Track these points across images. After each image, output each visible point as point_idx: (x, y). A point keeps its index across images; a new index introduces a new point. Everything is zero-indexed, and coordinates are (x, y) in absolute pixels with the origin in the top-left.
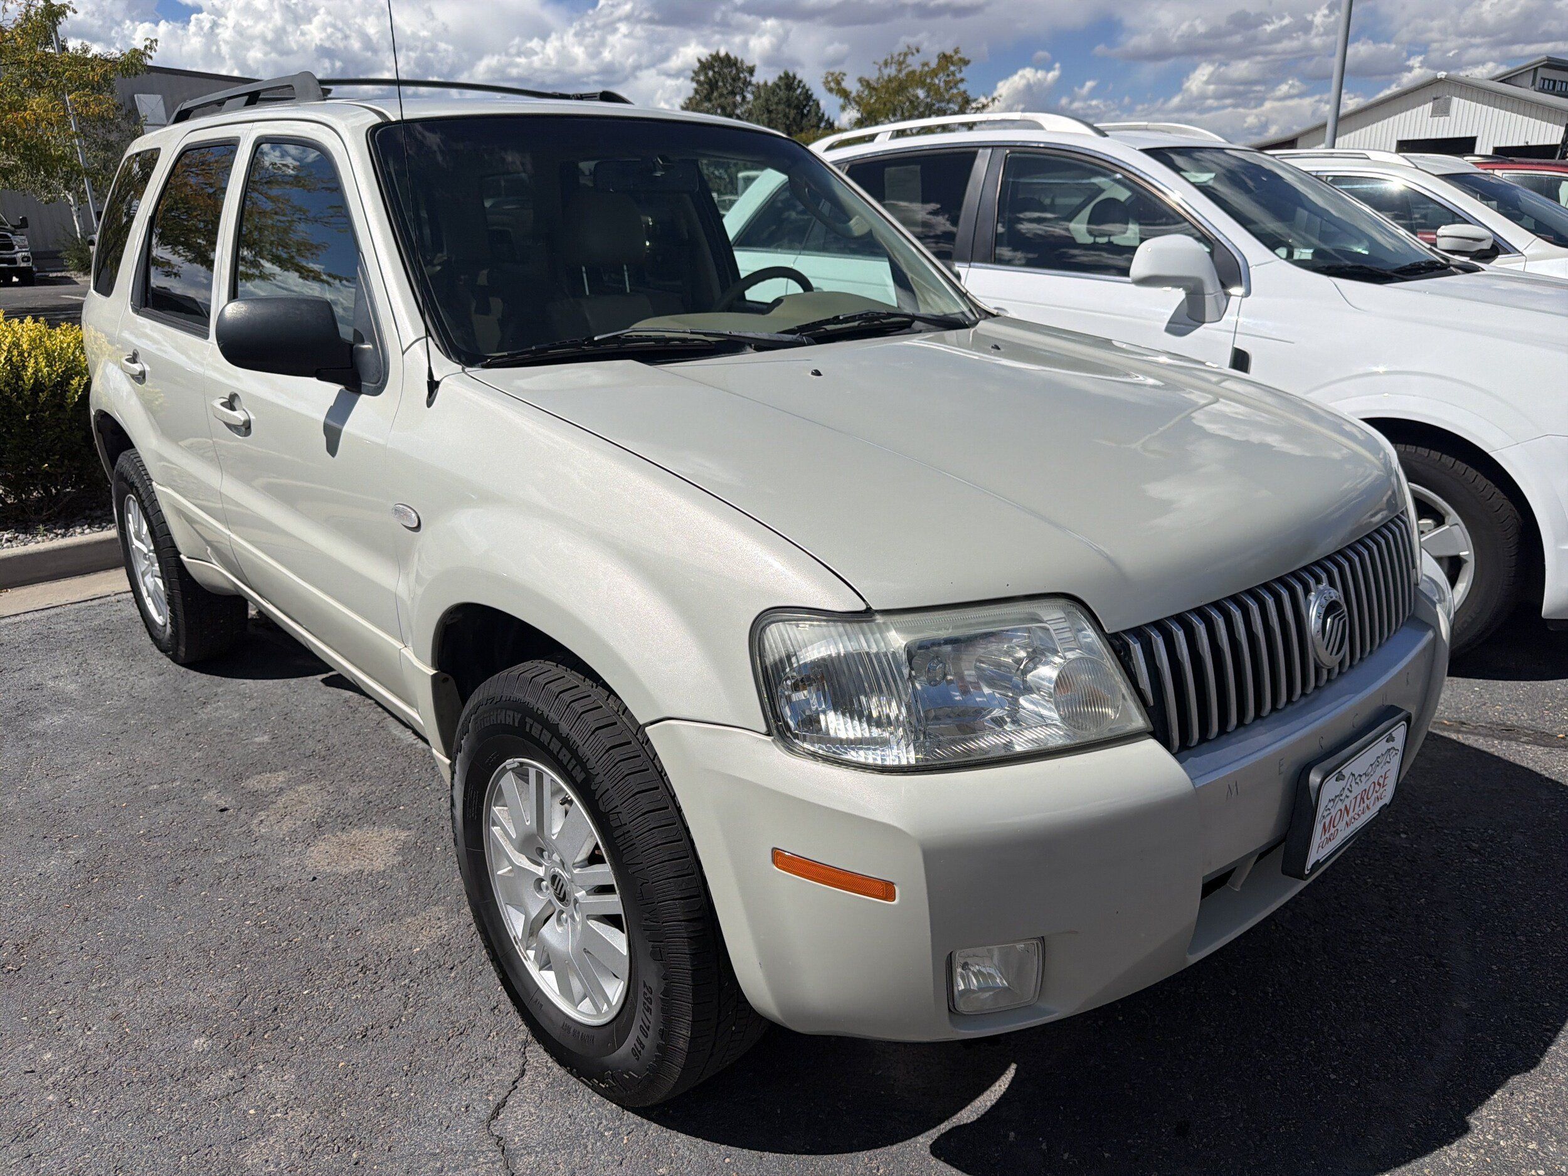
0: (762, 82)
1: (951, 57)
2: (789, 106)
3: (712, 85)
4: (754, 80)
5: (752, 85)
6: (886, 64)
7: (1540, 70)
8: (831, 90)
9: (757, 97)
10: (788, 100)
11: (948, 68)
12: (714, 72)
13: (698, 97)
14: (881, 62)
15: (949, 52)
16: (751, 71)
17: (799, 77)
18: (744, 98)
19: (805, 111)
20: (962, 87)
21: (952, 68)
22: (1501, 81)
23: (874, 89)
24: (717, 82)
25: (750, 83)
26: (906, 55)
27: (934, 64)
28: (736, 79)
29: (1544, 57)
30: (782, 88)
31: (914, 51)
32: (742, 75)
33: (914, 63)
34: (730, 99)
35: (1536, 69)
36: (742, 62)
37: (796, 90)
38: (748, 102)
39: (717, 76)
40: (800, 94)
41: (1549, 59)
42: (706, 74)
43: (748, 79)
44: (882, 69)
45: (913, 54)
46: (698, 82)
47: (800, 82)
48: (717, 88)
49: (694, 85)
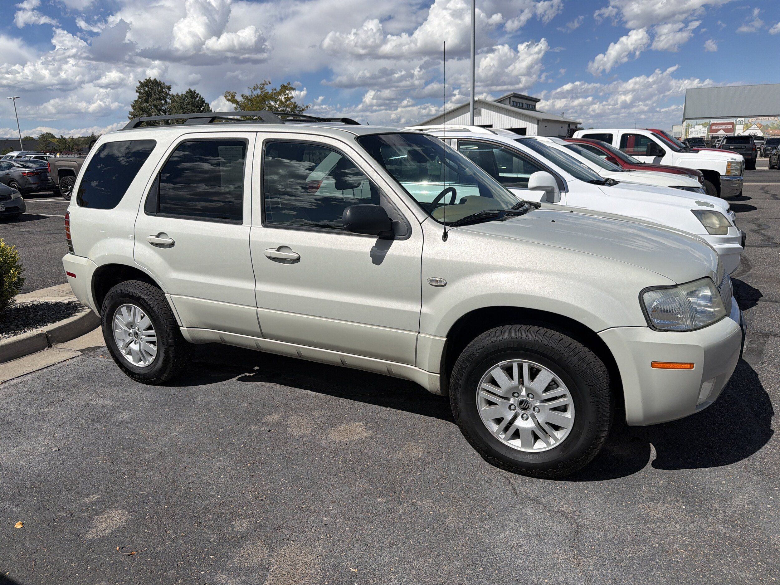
0: (175, 94)
1: (287, 86)
2: (193, 106)
3: (148, 95)
4: (171, 93)
5: (170, 95)
6: (254, 89)
7: (511, 98)
8: (228, 100)
9: (174, 101)
10: (193, 103)
11: (285, 92)
12: (148, 88)
13: (140, 100)
14: (252, 88)
15: (286, 85)
16: (169, 88)
17: (197, 92)
18: (166, 101)
19: (202, 109)
20: (292, 100)
21: (287, 92)
22: (498, 102)
23: (250, 100)
24: (151, 93)
25: (169, 94)
26: (264, 85)
27: (278, 89)
28: (161, 92)
29: (512, 93)
30: (189, 97)
31: (268, 83)
32: (164, 90)
33: (269, 89)
34: (158, 102)
35: (510, 97)
36: (164, 83)
37: (195, 98)
38: (169, 104)
39: (150, 90)
40: (198, 100)
41: (514, 93)
42: (144, 89)
43: (168, 92)
44: (253, 91)
45: (267, 84)
46: (140, 93)
47: (198, 94)
48: (151, 96)
49: (138, 94)
